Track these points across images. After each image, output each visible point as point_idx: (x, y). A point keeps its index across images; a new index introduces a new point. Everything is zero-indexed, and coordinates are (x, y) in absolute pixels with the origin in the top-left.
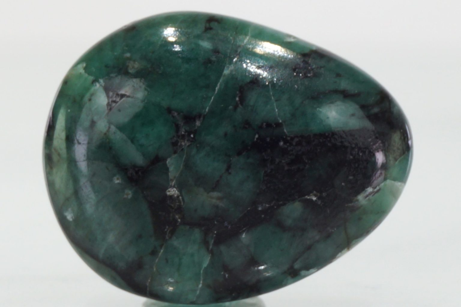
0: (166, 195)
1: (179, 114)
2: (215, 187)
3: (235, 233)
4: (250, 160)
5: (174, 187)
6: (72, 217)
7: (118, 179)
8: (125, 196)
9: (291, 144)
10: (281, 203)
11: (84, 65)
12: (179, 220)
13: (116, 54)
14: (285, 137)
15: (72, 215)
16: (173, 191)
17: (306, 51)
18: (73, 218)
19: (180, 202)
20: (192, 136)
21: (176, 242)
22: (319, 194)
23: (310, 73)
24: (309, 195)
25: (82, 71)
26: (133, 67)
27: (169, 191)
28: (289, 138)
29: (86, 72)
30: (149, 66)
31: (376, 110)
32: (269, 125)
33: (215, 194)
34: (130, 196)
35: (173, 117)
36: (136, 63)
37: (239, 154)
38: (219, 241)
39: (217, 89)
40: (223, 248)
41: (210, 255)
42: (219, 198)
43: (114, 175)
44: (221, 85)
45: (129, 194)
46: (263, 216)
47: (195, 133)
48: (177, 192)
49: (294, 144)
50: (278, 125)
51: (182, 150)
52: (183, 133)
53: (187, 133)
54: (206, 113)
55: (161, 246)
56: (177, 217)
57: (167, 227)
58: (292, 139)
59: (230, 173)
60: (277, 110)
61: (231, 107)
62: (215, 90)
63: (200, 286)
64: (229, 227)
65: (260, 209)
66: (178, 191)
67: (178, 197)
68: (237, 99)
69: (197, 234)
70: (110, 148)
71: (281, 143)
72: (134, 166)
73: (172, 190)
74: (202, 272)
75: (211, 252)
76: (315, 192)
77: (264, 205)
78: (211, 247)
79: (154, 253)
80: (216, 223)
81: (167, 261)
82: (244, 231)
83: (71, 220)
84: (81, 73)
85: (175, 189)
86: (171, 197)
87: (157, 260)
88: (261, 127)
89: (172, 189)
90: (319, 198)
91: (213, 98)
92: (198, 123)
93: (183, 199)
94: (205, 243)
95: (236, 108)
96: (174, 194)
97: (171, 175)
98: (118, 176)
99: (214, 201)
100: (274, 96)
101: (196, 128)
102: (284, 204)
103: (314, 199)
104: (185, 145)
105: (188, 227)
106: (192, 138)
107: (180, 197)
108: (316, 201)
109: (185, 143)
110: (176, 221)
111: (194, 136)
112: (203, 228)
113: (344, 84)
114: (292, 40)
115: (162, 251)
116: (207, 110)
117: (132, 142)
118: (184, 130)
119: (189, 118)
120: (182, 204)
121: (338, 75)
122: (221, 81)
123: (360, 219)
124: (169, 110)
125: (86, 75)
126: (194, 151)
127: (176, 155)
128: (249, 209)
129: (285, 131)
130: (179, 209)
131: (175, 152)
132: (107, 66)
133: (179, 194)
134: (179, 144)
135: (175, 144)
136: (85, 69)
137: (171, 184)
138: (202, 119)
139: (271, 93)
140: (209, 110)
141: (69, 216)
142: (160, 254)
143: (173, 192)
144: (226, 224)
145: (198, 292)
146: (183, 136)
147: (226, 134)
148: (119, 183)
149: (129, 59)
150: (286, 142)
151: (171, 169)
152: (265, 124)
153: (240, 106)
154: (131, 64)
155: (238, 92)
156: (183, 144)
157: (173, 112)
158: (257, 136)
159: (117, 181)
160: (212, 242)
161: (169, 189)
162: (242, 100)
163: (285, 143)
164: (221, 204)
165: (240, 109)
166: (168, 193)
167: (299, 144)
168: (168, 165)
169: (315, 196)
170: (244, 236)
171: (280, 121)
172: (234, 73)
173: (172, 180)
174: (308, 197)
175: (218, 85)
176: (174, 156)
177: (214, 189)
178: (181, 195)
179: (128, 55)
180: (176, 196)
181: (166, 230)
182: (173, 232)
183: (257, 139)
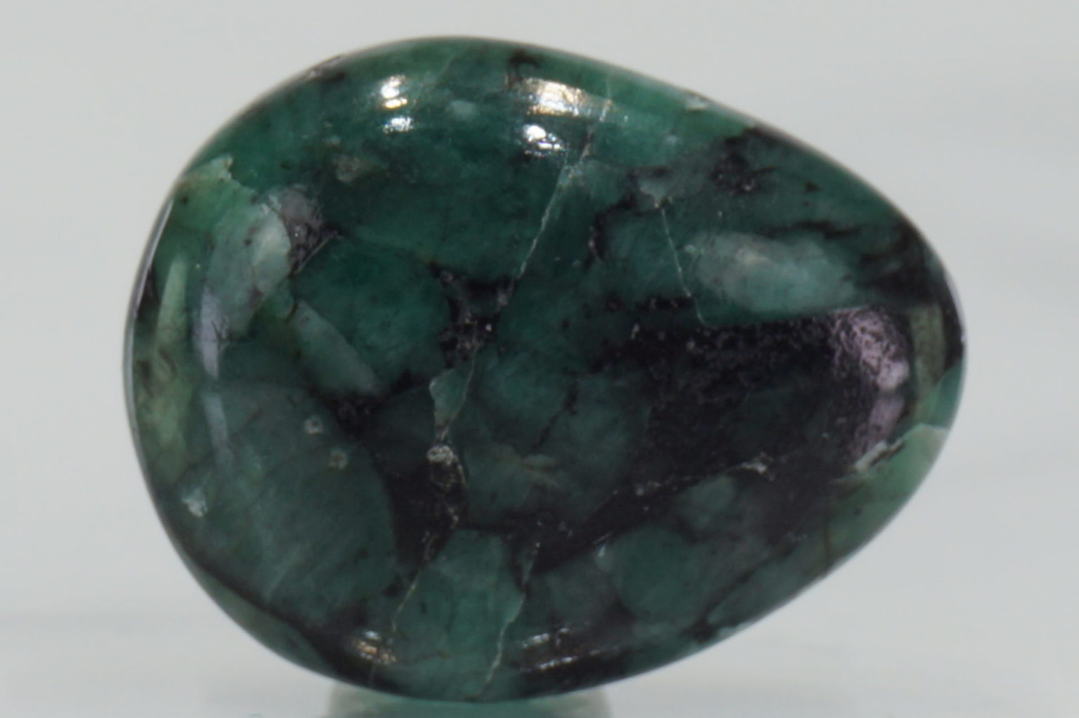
0: (427, 461)
1: (457, 277)
2: (540, 441)
3: (581, 547)
4: (620, 383)
5: (445, 442)
6: (202, 510)
7: (315, 424)
8: (332, 464)
9: (713, 346)
10: (688, 478)
11: (230, 161)
12: (456, 518)
13: (305, 137)
14: (698, 330)
15: (204, 503)
16: (444, 452)
17: (736, 132)
18: (206, 510)
19: (458, 477)
20: (489, 328)
21: (446, 567)
22: (771, 459)
23: (749, 182)
24: (749, 460)
25: (225, 175)
26: (348, 170)
27: (434, 453)
28: (707, 334)
29: (234, 177)
30: (385, 166)
31: (893, 266)
32: (663, 304)
33: (540, 460)
34: (343, 464)
35: (445, 284)
36: (356, 159)
37: (596, 367)
38: (544, 565)
39: (544, 220)
40: (553, 580)
41: (524, 596)
42: (548, 469)
43: (306, 415)
44: (552, 212)
45: (340, 458)
46: (646, 508)
47: (495, 320)
48: (451, 454)
49: (719, 344)
50: (684, 303)
51: (466, 358)
52: (468, 321)
53: (476, 323)
54: (519, 276)
55: (411, 577)
56: (451, 510)
57: (428, 534)
58: (715, 334)
59: (574, 413)
60: (680, 270)
61: (577, 263)
62: (539, 224)
63: (496, 664)
64: (570, 533)
65: (640, 492)
66: (455, 453)
67: (454, 465)
68: (591, 244)
69: (495, 549)
70: (298, 355)
71: (691, 345)
72: (354, 396)
73: (441, 450)
74: (502, 633)
75: (527, 590)
76: (763, 454)
77: (650, 483)
78: (526, 578)
79: (394, 591)
80: (539, 524)
81: (423, 608)
82: (602, 543)
83: (200, 514)
84: (222, 180)
85: (447, 448)
86: (438, 466)
87: (400, 608)
88: (643, 308)
89: (441, 447)
90: (771, 468)
91: (535, 241)
92: (502, 299)
93: (466, 471)
94: (514, 569)
95: (588, 263)
96: (445, 459)
97: (439, 417)
98: (315, 418)
99: (536, 476)
100: (672, 235)
101: (498, 310)
102: (695, 482)
103: (761, 468)
104: (473, 347)
105: (474, 534)
106: (488, 333)
107: (460, 468)
108: (765, 473)
109: (470, 344)
110: (448, 520)
111: (493, 328)
112: (510, 537)
113: (824, 209)
114: (700, 105)
115: (413, 587)
116: (523, 269)
117: (350, 340)
118: (470, 315)
119: (482, 287)
120: (463, 481)
121: (811, 188)
122: (553, 201)
123: (857, 512)
124: (436, 270)
125: (236, 185)
126: (493, 362)
127: (451, 371)
128: (616, 492)
129: (700, 316)
130: (457, 493)
131: (449, 365)
132: (285, 166)
133: (457, 460)
134: (459, 346)
135: (448, 346)
136: (232, 169)
137: (437, 436)
138: (511, 289)
139: (667, 231)
140: (527, 269)
141: (196, 506)
142: (409, 594)
143: (442, 454)
144: (562, 527)
145: (489, 678)
146: (468, 329)
147: (565, 325)
148: (318, 435)
149: (338, 150)
150: (700, 341)
151: (439, 402)
152: (653, 301)
153: (597, 259)
154: (342, 161)
155: (592, 229)
156: (468, 345)
157: (445, 273)
158: (636, 329)
159: (313, 428)
160: (528, 567)
161: (435, 449)
162: (602, 246)
163: (699, 344)
164: (551, 482)
165: (598, 264)
166: (432, 458)
167: (731, 344)
168: (433, 394)
169: (764, 462)
170: (602, 553)
171: (689, 295)
172: (581, 184)
173: (441, 428)
174: (747, 466)
175: (547, 211)
176: (448, 373)
177: (535, 448)
178: (462, 461)
179: (335, 140)
180: (449, 463)
181: (424, 540)
182: (439, 545)
183: (638, 335)
